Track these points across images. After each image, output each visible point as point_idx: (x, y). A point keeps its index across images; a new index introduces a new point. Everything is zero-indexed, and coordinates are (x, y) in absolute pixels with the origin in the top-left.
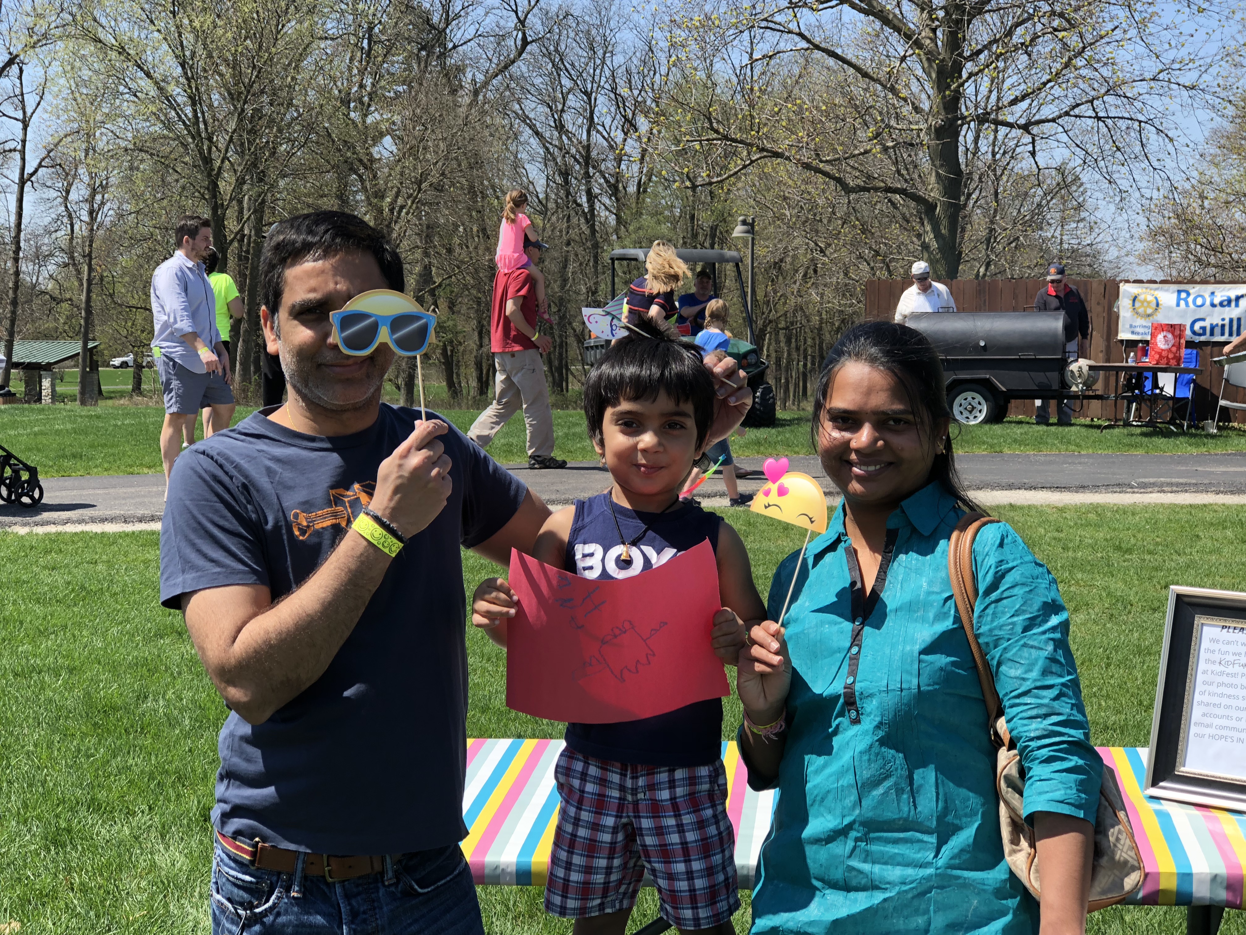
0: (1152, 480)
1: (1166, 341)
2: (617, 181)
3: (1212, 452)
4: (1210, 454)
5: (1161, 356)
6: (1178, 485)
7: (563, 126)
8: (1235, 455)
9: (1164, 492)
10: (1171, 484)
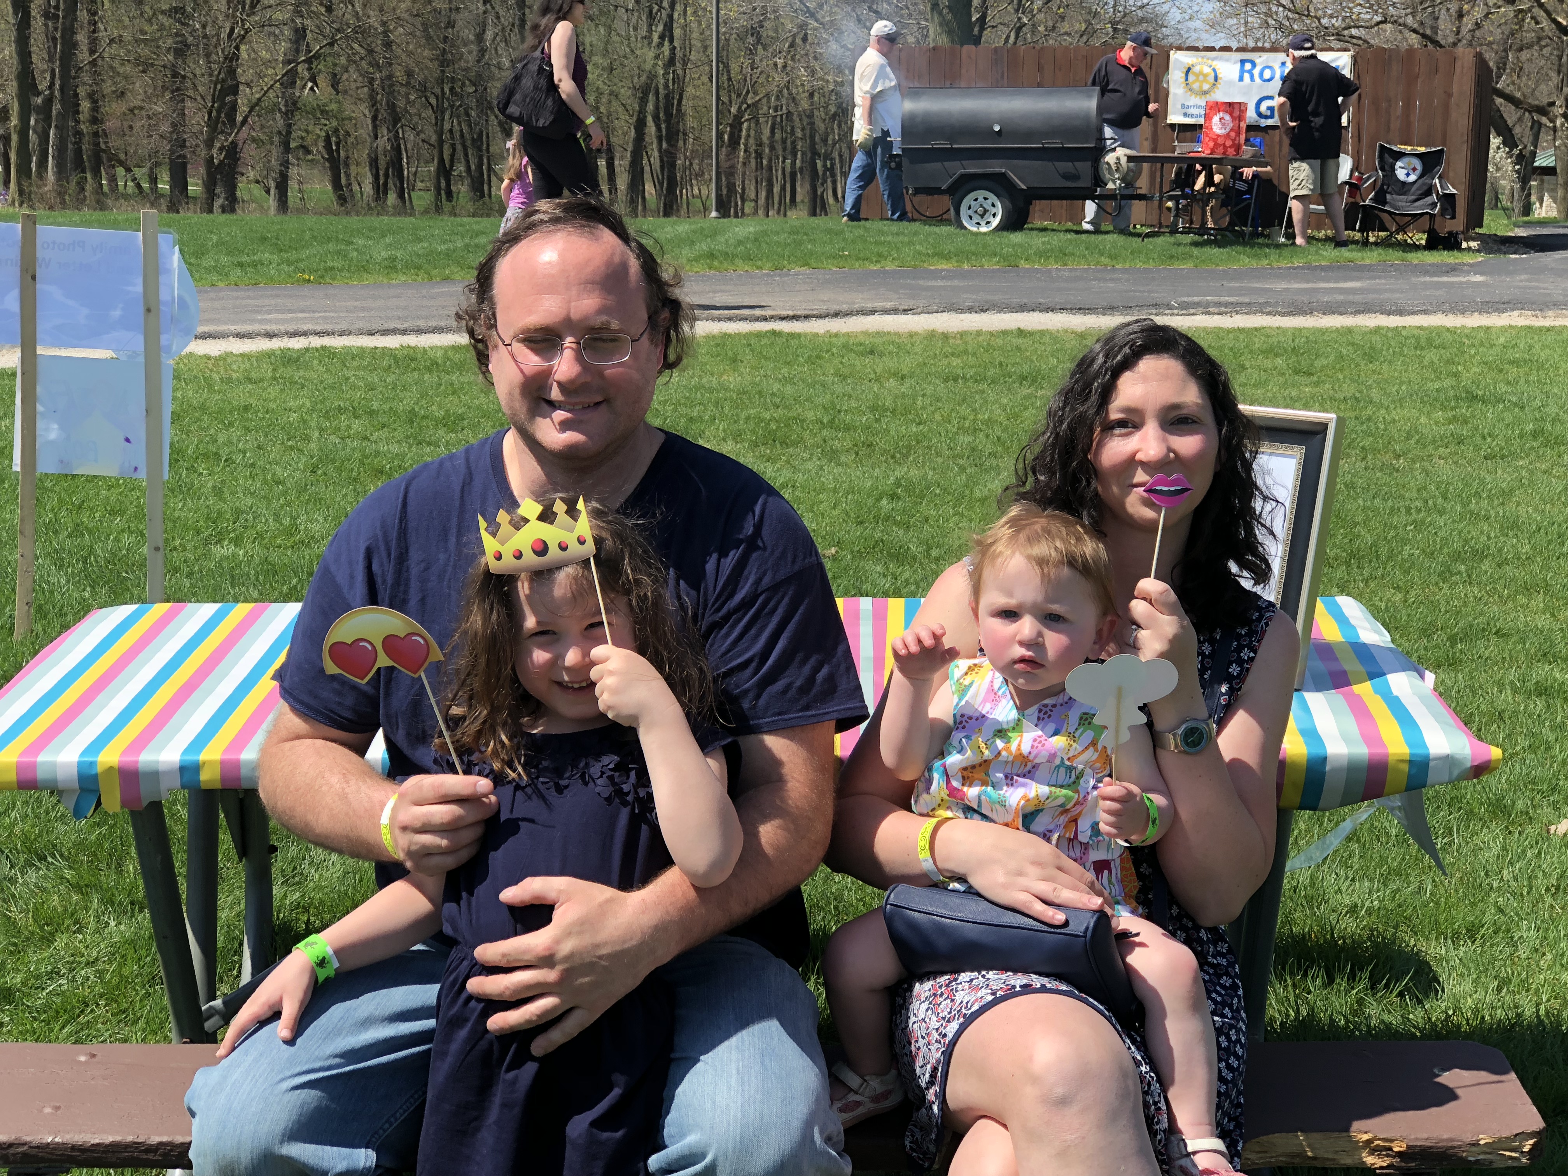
0: (1196, 299)
1: (1223, 125)
3: (1275, 264)
4: (1272, 268)
5: (1216, 145)
6: (1226, 304)
8: (1302, 268)
9: (1210, 313)
10: (1219, 304)
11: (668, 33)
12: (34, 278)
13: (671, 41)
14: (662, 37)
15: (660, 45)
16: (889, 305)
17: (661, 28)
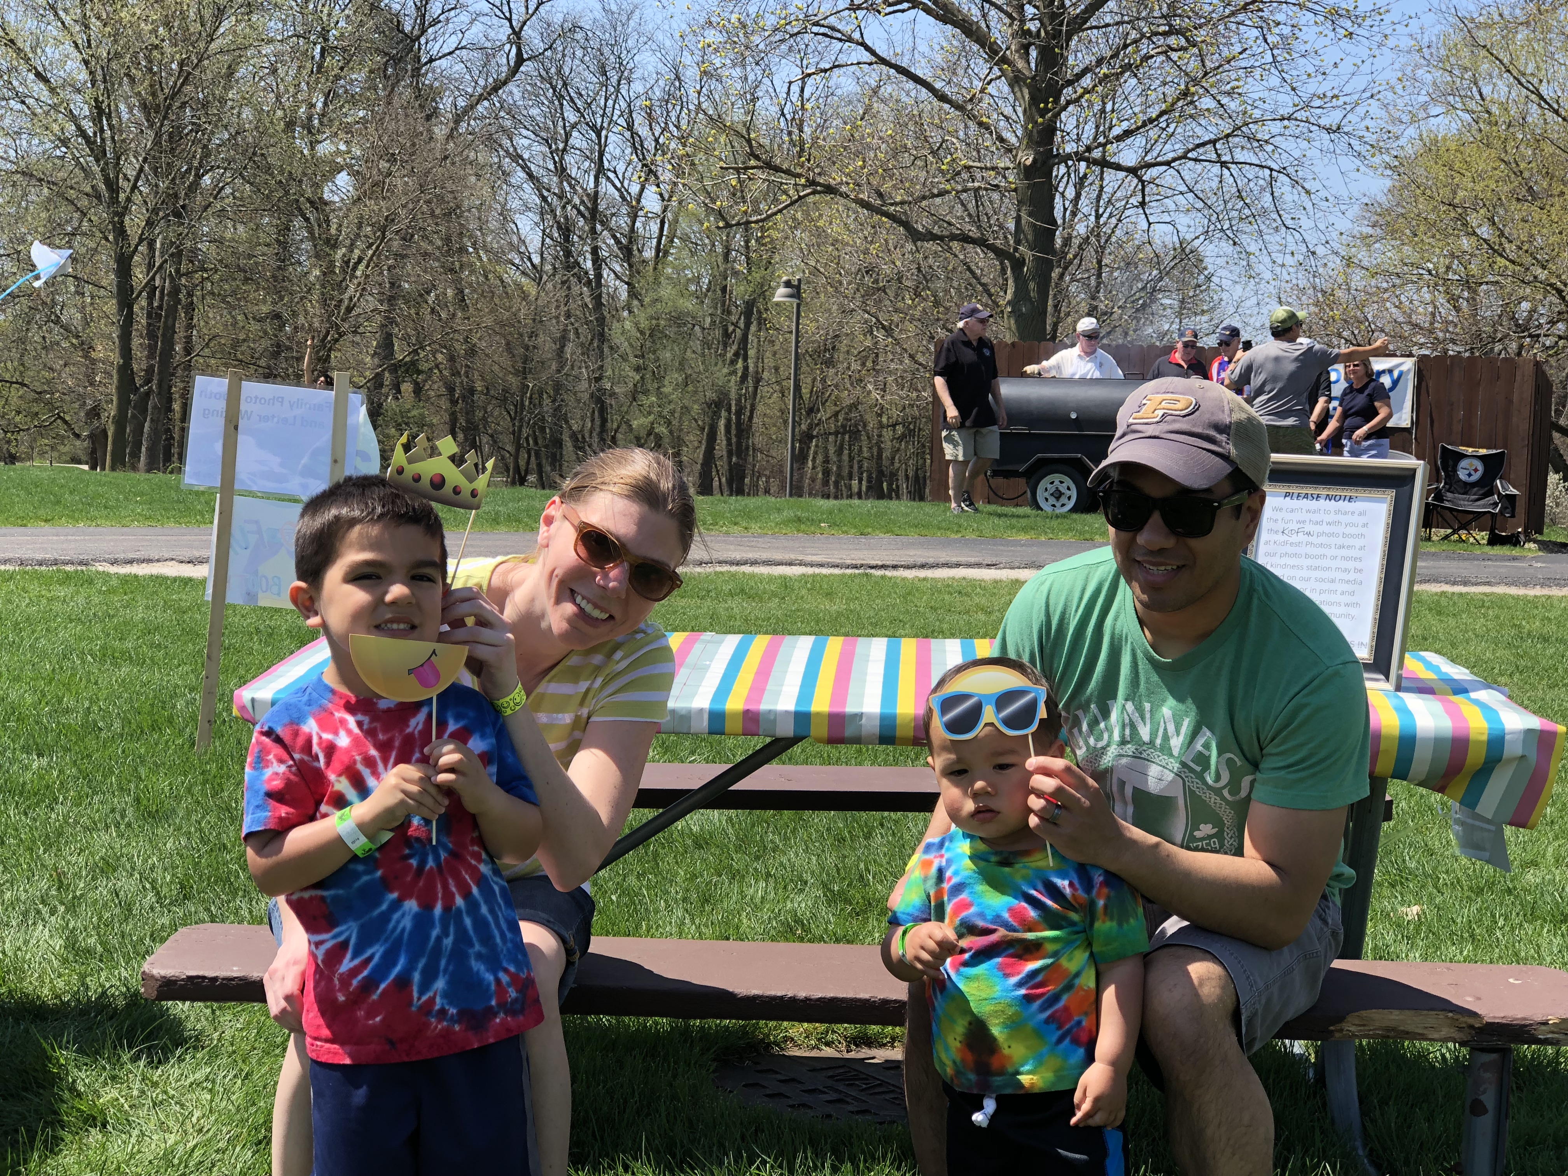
2: (630, 242)
7: (564, 170)
11: (742, 352)
12: (236, 428)
13: (745, 359)
14: (737, 354)
15: (733, 362)
16: (972, 560)
17: (735, 347)
